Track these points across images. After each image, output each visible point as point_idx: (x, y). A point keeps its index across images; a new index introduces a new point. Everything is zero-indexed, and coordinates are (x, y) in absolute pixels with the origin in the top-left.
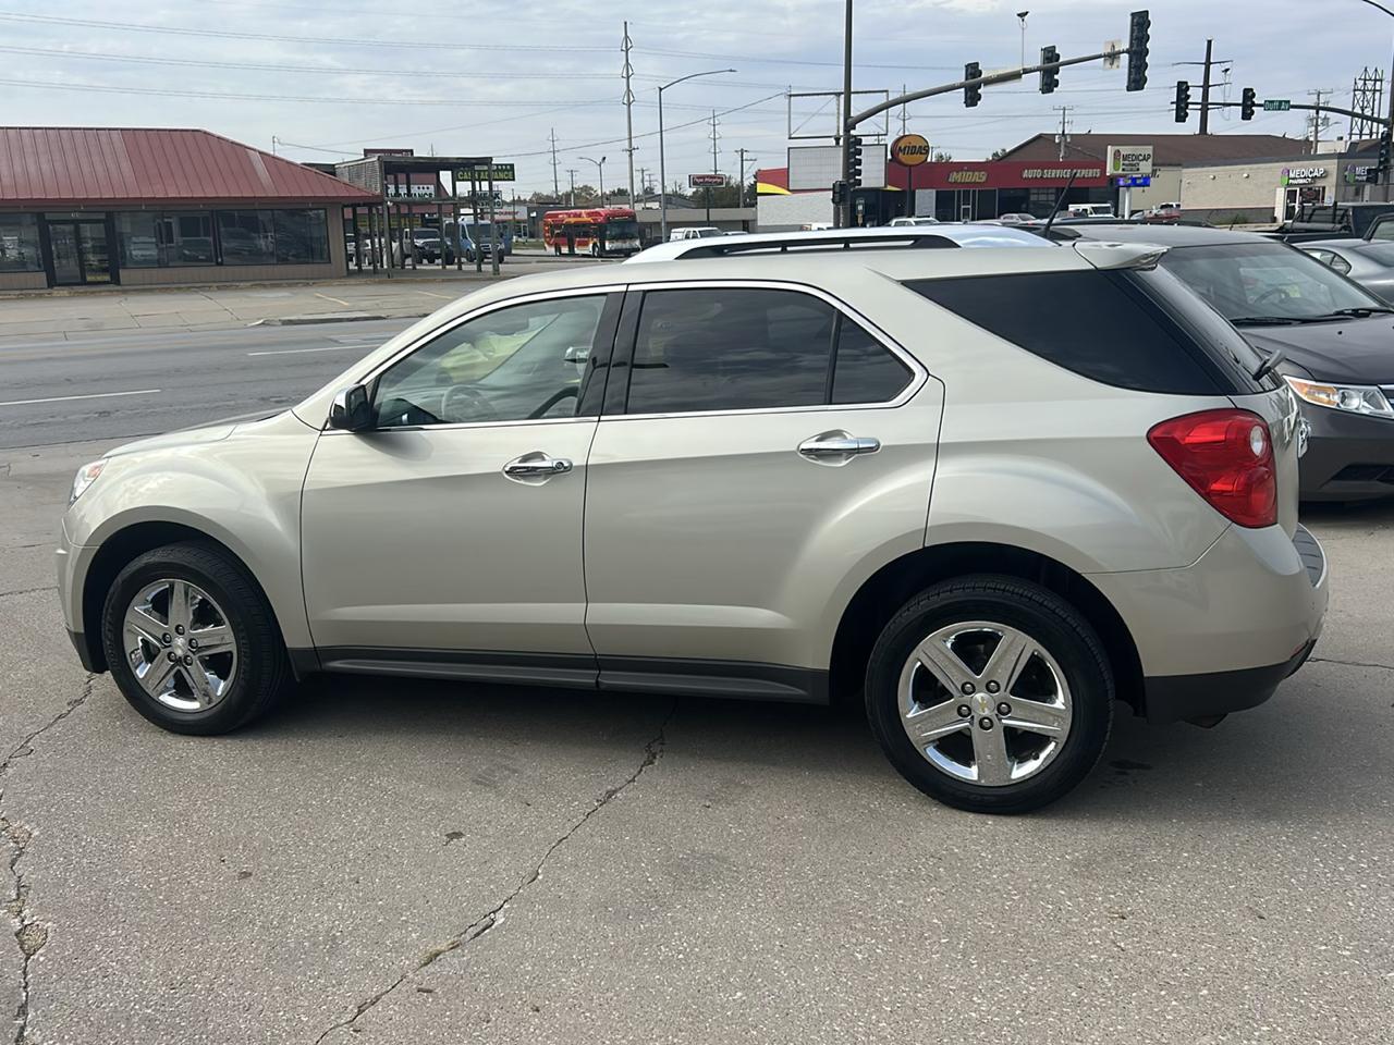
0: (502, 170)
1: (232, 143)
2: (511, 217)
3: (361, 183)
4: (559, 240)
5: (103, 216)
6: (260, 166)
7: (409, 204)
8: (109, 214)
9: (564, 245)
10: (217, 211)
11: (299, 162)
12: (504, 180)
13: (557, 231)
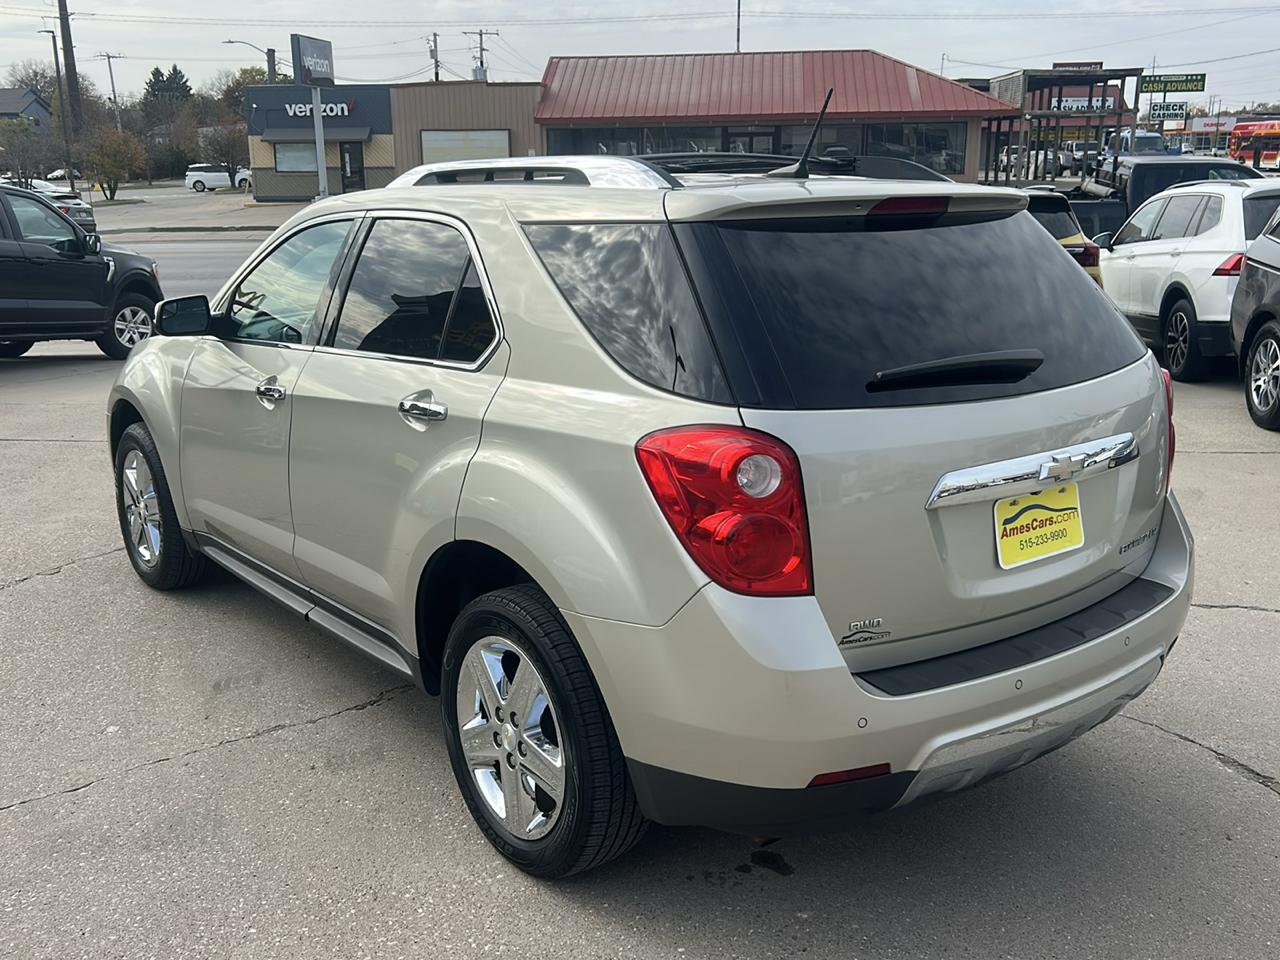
0: (1192, 81)
1: (895, 61)
2: (1214, 129)
3: (1007, 98)
4: (1244, 153)
5: (773, 130)
6: (913, 83)
7: (1058, 117)
8: (778, 128)
9: (1249, 158)
10: (868, 125)
11: (951, 78)
12: (1192, 90)
13: (1243, 144)
